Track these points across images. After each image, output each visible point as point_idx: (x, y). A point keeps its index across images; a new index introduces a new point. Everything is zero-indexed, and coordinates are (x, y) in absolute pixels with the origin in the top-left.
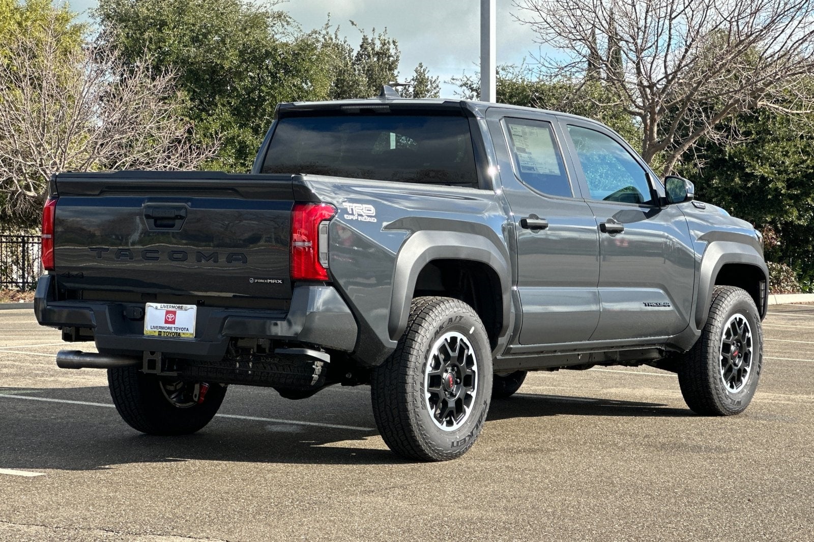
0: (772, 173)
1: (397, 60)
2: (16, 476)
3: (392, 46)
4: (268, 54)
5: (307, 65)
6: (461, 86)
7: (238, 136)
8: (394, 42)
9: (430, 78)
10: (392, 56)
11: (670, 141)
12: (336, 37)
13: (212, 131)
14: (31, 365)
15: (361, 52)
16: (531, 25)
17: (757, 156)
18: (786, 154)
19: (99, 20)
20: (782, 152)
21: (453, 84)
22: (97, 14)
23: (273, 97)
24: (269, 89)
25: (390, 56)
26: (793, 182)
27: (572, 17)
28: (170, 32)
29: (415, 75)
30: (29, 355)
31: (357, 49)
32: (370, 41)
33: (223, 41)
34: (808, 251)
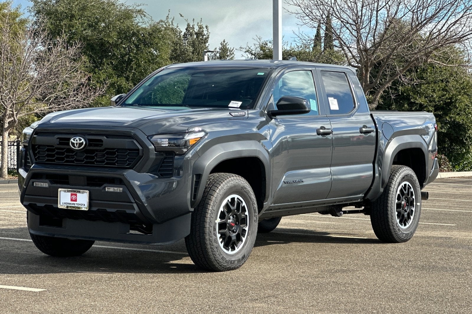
0: (426, 102)
1: (208, 37)
2: (28, 291)
3: (205, 29)
4: (134, 34)
5: (156, 40)
6: (246, 52)
7: (117, 82)
8: (207, 27)
9: (229, 48)
10: (205, 35)
11: (377, 83)
12: (172, 24)
13: (102, 79)
14: (16, 219)
15: (186, 33)
16: (296, 14)
17: (417, 92)
18: (434, 91)
19: (33, 14)
20: (431, 90)
21: (241, 50)
22: (32, 10)
23: (137, 59)
24: (135, 54)
25: (203, 35)
26: (438, 107)
27: (320, 10)
28: (77, 21)
29: (220, 46)
30: (13, 212)
31: (184, 31)
32: (191, 26)
33: (108, 27)
34: (445, 147)
